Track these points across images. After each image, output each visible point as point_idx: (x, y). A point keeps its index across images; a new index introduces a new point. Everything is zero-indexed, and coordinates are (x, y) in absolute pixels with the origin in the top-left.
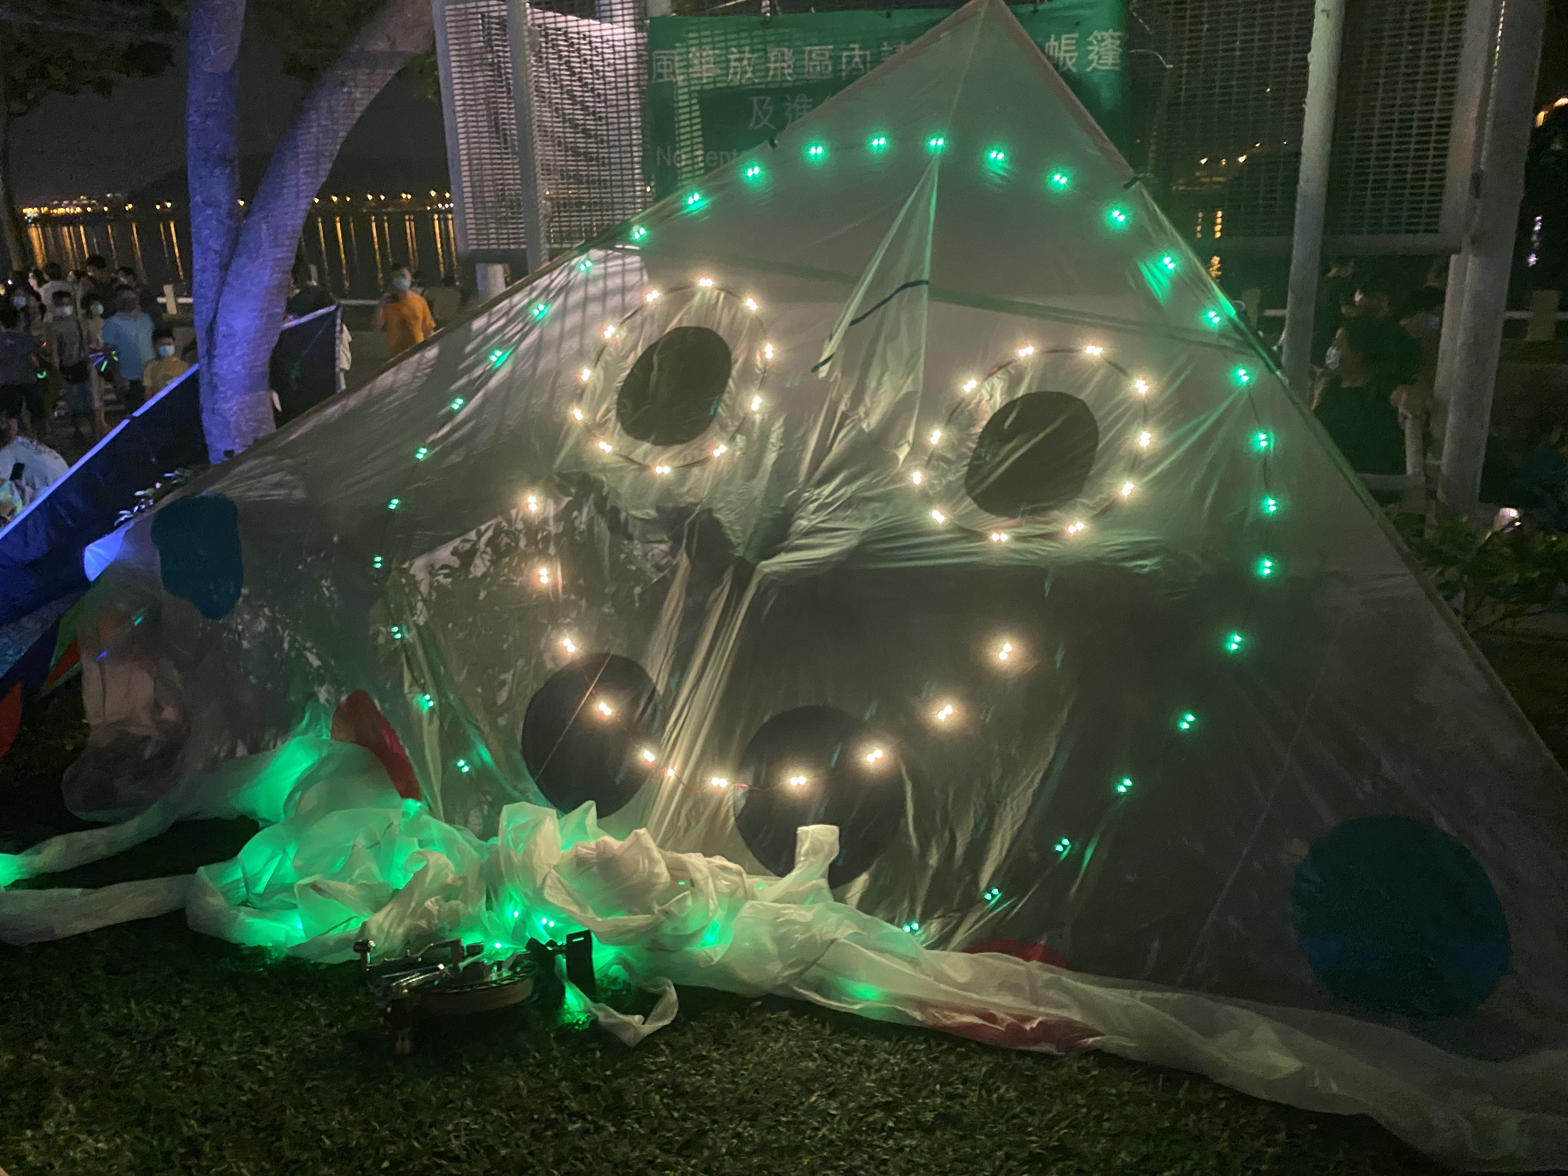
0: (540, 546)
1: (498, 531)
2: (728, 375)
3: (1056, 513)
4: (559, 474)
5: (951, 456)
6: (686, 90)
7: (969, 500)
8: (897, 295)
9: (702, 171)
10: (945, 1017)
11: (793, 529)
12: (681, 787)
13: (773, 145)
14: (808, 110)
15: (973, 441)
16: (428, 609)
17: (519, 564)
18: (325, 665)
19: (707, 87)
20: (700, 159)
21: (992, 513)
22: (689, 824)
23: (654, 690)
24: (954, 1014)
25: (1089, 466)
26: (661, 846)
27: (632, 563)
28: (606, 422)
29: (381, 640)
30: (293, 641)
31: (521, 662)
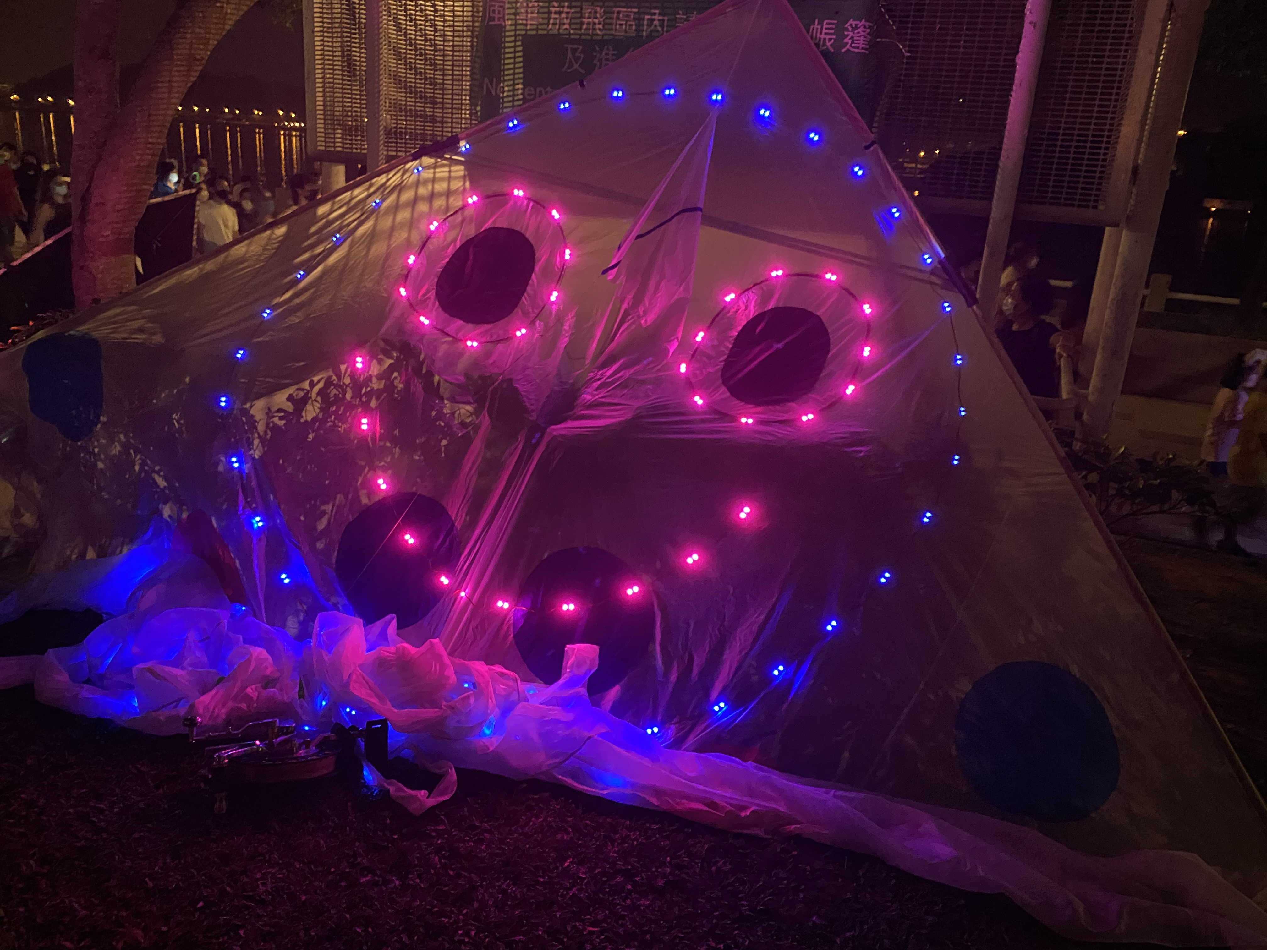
0: (364, 399)
1: (329, 383)
2: (532, 271)
3: (792, 404)
4: (384, 340)
5: (711, 352)
6: (513, 33)
7: (724, 389)
8: (678, 217)
9: (521, 102)
10: (677, 804)
11: (579, 401)
12: (471, 606)
13: (582, 85)
14: (613, 60)
15: (730, 342)
16: (263, 447)
17: (344, 412)
18: (171, 487)
19: (529, 33)
20: (520, 92)
21: (742, 400)
22: (475, 638)
23: (453, 525)
24: (683, 801)
25: (820, 369)
26: (451, 654)
27: (440, 419)
28: (426, 300)
29: (221, 468)
30: (142, 465)
31: (340, 498)
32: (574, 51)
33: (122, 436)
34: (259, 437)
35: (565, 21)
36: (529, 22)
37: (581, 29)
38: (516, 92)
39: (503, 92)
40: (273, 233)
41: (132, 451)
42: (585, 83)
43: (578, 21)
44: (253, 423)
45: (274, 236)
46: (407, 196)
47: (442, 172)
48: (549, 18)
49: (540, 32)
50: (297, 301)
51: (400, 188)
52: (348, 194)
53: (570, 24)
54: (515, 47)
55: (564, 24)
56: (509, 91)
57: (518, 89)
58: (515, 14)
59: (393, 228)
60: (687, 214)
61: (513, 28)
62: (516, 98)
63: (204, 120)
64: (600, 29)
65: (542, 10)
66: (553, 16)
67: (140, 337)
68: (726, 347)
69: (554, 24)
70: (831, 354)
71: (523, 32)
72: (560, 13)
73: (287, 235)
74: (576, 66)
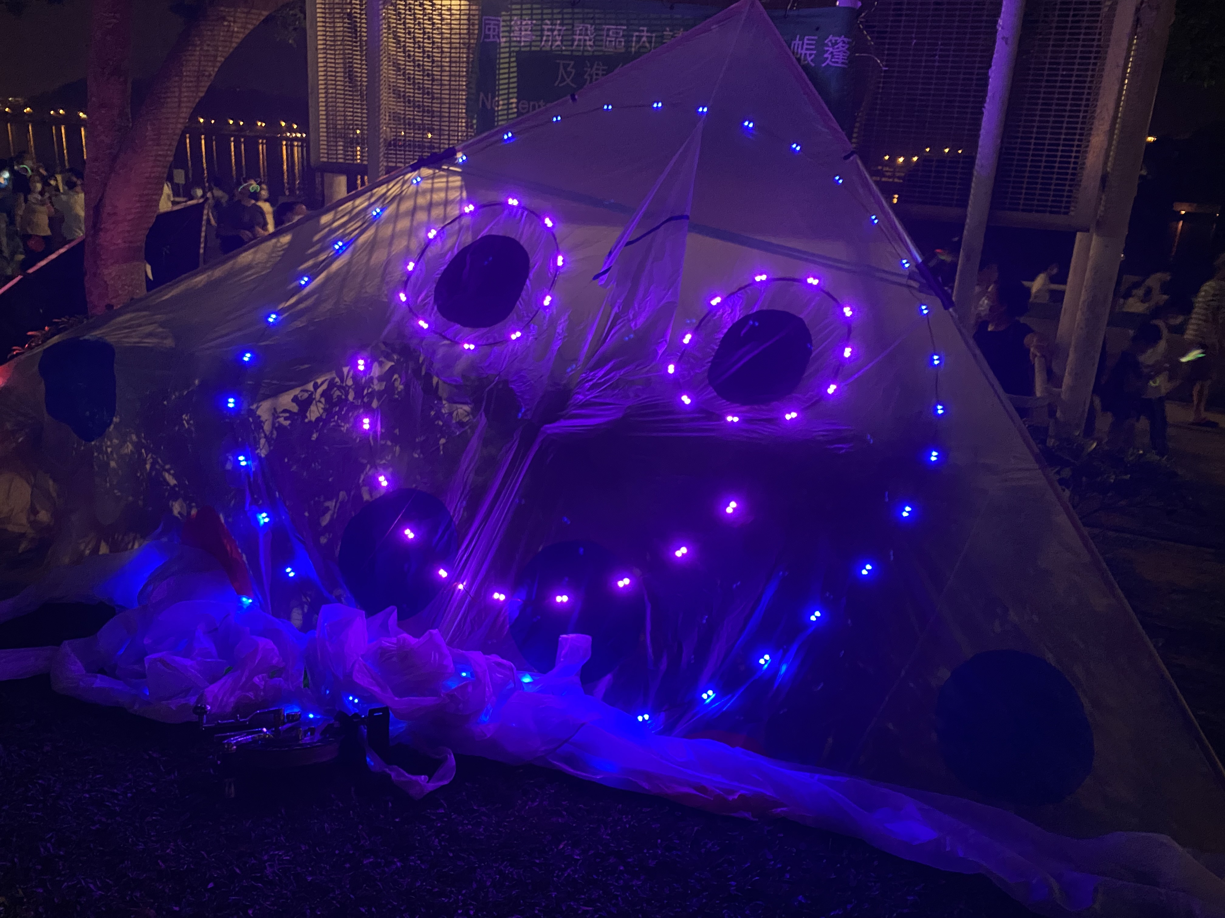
1: (332, 384)
2: (527, 277)
3: (776, 403)
4: (385, 344)
5: (698, 354)
6: (507, 50)
7: (710, 388)
8: (664, 225)
9: (515, 116)
10: (668, 788)
11: (571, 401)
12: (469, 598)
13: (573, 99)
14: (603, 75)
15: (716, 344)
16: (269, 446)
17: (347, 413)
18: (180, 485)
19: (523, 49)
20: (514, 105)
21: (728, 400)
22: (473, 629)
23: (451, 520)
24: (674, 785)
26: (449, 644)
27: (439, 419)
28: (425, 305)
29: (228, 466)
30: (153, 464)
31: (342, 495)
32: (565, 67)
33: (134, 437)
34: (266, 436)
35: (557, 38)
36: (523, 39)
37: (572, 45)
38: (510, 106)
39: (498, 106)
40: (278, 241)
41: (143, 451)
42: (576, 97)
43: (570, 38)
44: (259, 424)
45: (279, 244)
46: (407, 205)
47: (440, 183)
48: (542, 36)
49: (533, 49)
50: (302, 306)
51: (399, 198)
52: (349, 204)
53: (562, 41)
54: (509, 63)
55: (556, 41)
56: (503, 105)
57: (512, 103)
58: (509, 32)
59: (393, 237)
60: (673, 222)
61: (507, 44)
62: (510, 111)
63: (208, 131)
64: (590, 46)
65: (534, 28)
66: (546, 33)
67: (150, 342)
68: (713, 349)
69: (546, 41)
70: (813, 356)
71: (517, 49)
72: (552, 30)
73: (291, 243)
74: (568, 81)
